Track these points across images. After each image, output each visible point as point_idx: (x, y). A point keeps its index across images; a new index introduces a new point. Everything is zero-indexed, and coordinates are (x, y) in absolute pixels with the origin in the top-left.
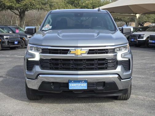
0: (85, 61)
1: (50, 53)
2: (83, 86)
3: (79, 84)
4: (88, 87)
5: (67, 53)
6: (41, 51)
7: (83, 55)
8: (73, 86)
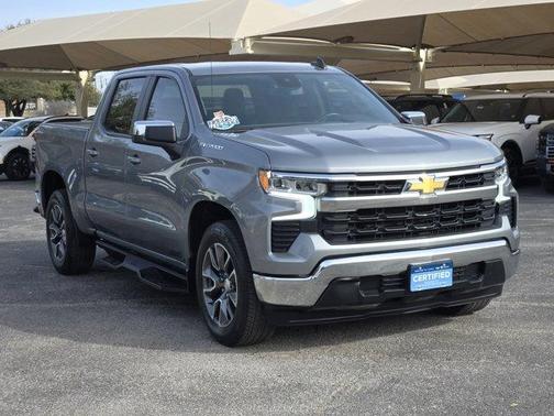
0: (439, 210)
1: (351, 194)
2: (443, 279)
3: (435, 275)
4: (454, 279)
5: (399, 191)
6: (323, 189)
7: (439, 193)
8: (419, 282)
